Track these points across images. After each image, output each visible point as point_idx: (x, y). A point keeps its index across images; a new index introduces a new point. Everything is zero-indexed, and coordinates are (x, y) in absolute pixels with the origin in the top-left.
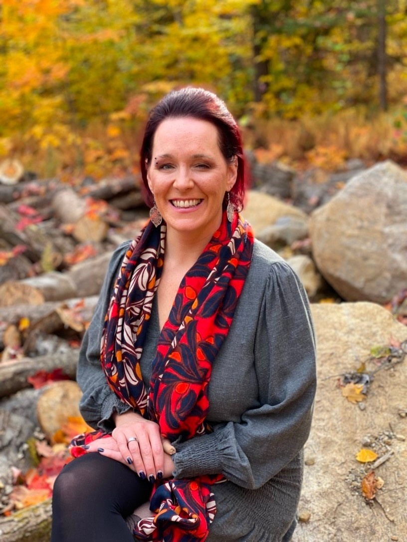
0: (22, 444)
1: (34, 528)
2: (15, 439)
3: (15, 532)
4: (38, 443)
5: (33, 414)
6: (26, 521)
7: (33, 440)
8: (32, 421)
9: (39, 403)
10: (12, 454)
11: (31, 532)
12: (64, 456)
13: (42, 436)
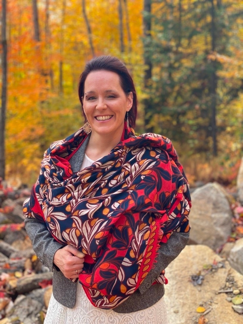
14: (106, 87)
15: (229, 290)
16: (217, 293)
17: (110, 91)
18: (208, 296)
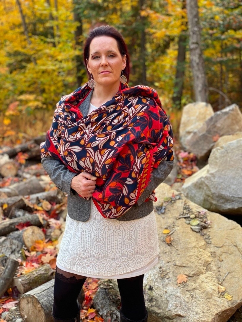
0: (19, 251)
1: (33, 279)
2: (16, 249)
3: (26, 280)
4: (25, 251)
5: (21, 239)
6: (30, 276)
7: (23, 250)
8: (21, 242)
9: (23, 235)
10: (16, 254)
11: (32, 280)
12: (36, 256)
13: (26, 248)
14: (107, 47)
15: (186, 216)
16: (178, 218)
17: (111, 51)
18: (170, 221)
